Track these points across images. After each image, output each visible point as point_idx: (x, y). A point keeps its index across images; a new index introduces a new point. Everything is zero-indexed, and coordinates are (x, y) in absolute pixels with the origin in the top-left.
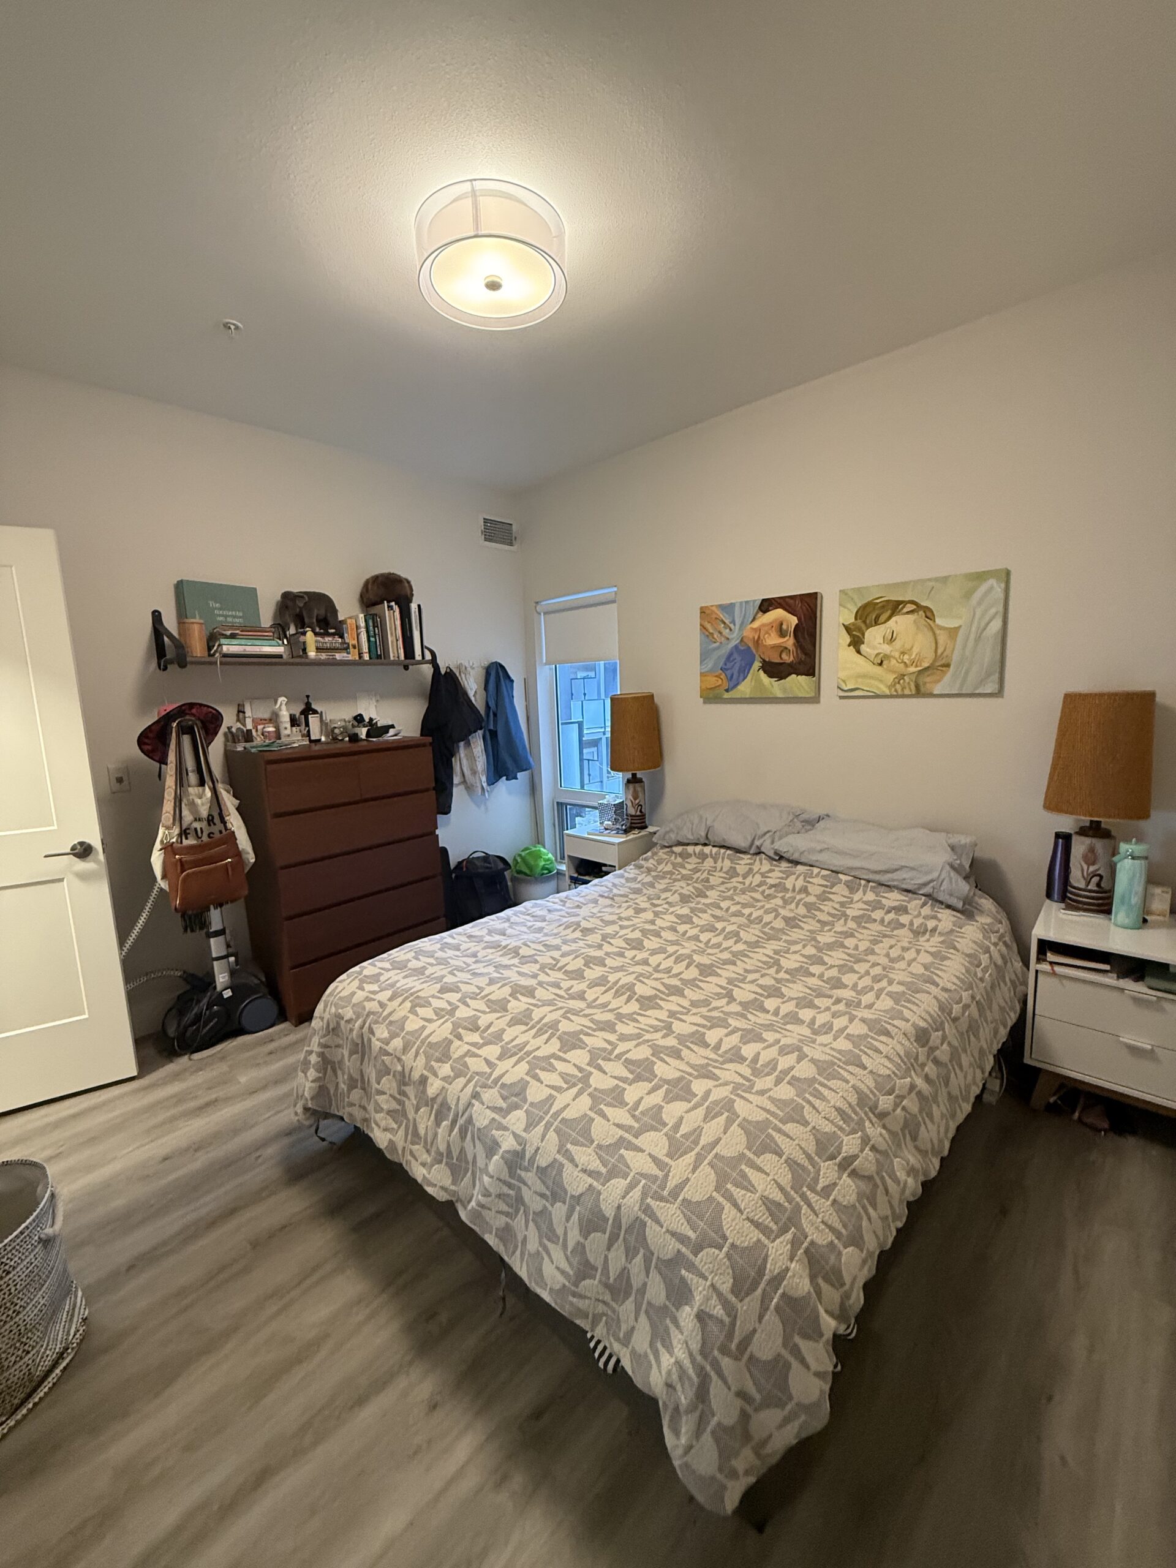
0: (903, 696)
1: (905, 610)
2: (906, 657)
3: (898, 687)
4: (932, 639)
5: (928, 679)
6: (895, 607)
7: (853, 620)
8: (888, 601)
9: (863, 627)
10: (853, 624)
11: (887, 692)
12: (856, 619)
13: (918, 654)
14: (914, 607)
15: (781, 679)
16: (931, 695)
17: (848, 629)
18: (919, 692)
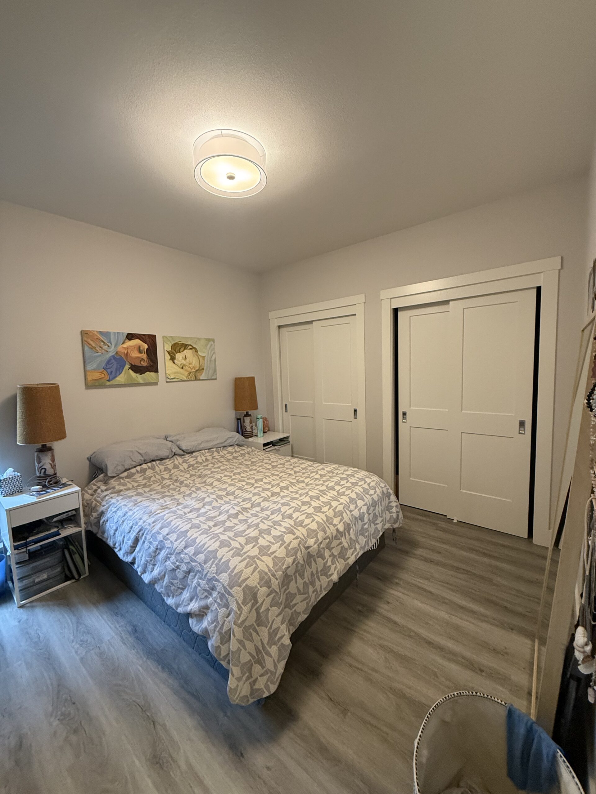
0: (191, 380)
1: (189, 348)
2: (191, 366)
3: (189, 377)
4: (198, 359)
5: (198, 374)
6: (185, 346)
7: (171, 349)
8: (183, 344)
9: (175, 353)
10: (171, 351)
11: (186, 379)
12: (172, 349)
13: (194, 365)
14: (191, 347)
15: (141, 374)
16: (200, 380)
17: (168, 352)
18: (196, 379)
